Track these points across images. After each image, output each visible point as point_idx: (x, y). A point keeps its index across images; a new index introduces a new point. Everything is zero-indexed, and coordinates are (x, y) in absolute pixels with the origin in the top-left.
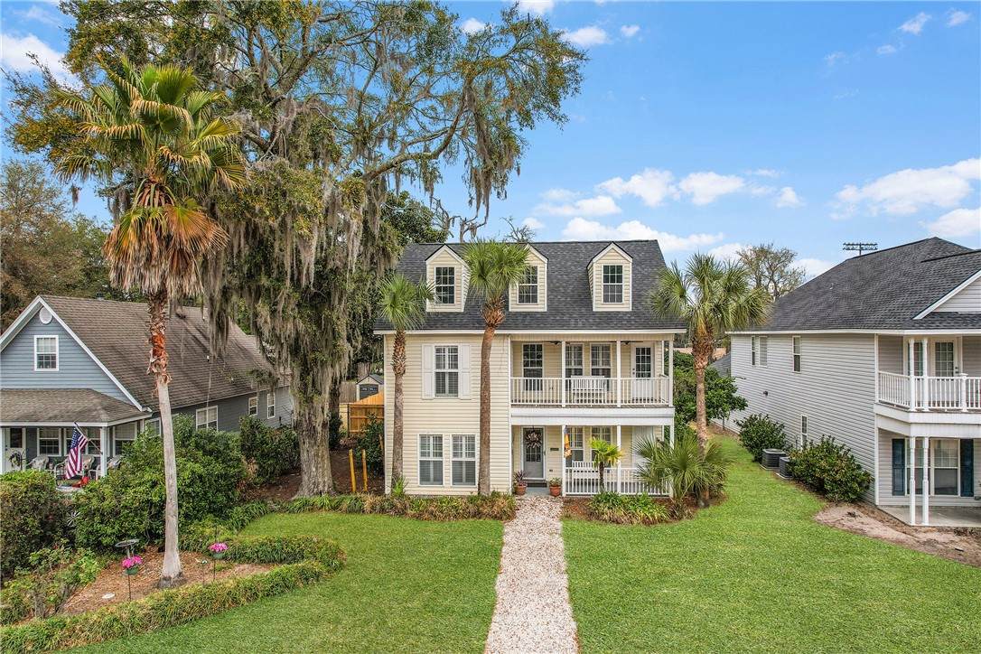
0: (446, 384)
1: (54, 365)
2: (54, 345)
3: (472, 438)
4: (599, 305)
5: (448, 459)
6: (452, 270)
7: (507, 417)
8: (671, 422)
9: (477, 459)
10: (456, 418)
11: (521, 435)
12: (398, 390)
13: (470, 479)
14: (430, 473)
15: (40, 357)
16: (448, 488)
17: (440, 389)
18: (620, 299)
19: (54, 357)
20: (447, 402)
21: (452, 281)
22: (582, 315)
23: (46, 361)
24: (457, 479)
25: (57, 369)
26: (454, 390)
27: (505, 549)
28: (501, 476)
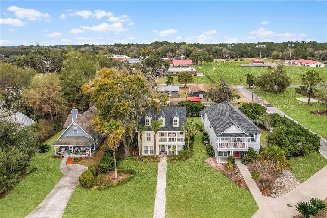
0: (148, 139)
1: (77, 132)
2: (77, 129)
3: (153, 147)
4: (174, 126)
5: (149, 150)
6: (149, 120)
7: (159, 143)
8: (185, 144)
9: (154, 150)
10: (150, 144)
11: (161, 146)
12: (141, 142)
13: (153, 153)
14: (146, 152)
15: (74, 131)
16: (149, 154)
17: (147, 139)
18: (177, 125)
19: (77, 131)
20: (148, 141)
21: (149, 121)
22: (171, 128)
23: (76, 131)
24: (150, 153)
25: (77, 133)
26: (150, 140)
27: (158, 169)
28: (157, 153)
